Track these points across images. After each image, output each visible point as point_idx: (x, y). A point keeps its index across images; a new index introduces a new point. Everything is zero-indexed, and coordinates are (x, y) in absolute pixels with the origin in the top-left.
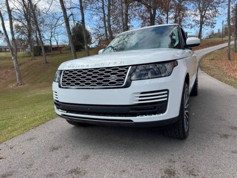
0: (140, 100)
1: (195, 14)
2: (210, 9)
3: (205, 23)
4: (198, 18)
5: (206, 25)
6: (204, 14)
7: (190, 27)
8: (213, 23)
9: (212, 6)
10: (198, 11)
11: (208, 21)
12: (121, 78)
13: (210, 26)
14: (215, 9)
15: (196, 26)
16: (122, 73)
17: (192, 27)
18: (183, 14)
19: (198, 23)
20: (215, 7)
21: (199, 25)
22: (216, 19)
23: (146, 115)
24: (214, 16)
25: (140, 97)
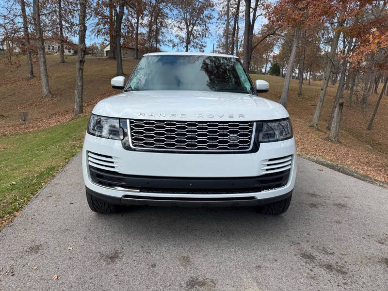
0: (267, 170)
1: (179, 27)
2: (198, 23)
3: (192, 44)
4: (183, 34)
5: (193, 46)
6: (192, 30)
7: (171, 45)
8: (202, 46)
9: (201, 19)
10: (184, 23)
11: (196, 40)
12: (246, 138)
13: (198, 49)
14: (205, 25)
15: (179, 45)
16: (246, 132)
17: (174, 46)
18: (161, 23)
19: (183, 42)
20: (206, 22)
21: (185, 44)
22: (206, 40)
23: (271, 189)
24: (203, 36)
25: (268, 165)
